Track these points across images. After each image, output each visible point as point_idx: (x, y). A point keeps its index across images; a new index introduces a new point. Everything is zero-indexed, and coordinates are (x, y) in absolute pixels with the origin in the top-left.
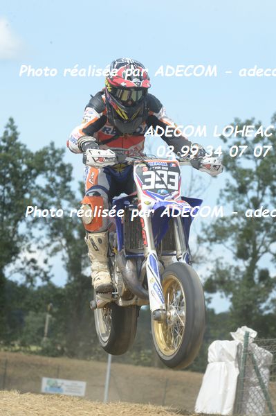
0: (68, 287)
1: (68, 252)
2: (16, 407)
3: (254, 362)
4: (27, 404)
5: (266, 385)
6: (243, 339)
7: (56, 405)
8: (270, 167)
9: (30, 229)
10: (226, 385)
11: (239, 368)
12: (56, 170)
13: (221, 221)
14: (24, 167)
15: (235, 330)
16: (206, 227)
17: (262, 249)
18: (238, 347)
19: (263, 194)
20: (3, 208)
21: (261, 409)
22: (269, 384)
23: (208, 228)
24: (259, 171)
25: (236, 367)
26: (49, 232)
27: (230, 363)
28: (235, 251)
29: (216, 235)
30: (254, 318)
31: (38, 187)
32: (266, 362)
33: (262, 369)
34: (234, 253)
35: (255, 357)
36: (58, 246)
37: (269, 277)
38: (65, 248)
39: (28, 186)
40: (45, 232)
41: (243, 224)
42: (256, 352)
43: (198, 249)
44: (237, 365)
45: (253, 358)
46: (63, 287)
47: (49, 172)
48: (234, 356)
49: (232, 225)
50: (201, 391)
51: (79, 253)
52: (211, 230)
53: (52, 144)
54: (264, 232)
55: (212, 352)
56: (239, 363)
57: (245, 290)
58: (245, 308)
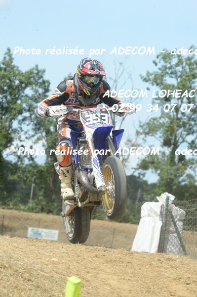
0: (47, 164)
1: (47, 141)
2: (7, 246)
3: (172, 217)
4: (14, 244)
5: (181, 233)
6: (165, 201)
7: (35, 245)
8: (186, 83)
9: (21, 125)
10: (153, 232)
11: (162, 221)
12: (39, 84)
13: (152, 120)
14: (17, 82)
15: (160, 195)
16: (142, 124)
17: (181, 140)
18: (161, 206)
19: (182, 102)
20: (2, 110)
21: (177, 249)
22: (183, 232)
23: (144, 125)
24: (179, 86)
25: (160, 220)
26: (34, 127)
27: (156, 217)
28: (162, 141)
29: (149, 130)
30: (175, 187)
31: (27, 96)
32: (181, 217)
33: (178, 222)
34: (161, 142)
35: (173, 214)
36: (40, 136)
37: (185, 159)
38: (44, 138)
39: (19, 95)
40: (31, 127)
41: (167, 122)
42: (174, 210)
43: (136, 139)
44: (161, 219)
45: (172, 214)
46: (43, 165)
47: (34, 86)
48: (159, 213)
49: (160, 123)
50: (136, 236)
51: (54, 141)
52: (145, 126)
53: (37, 66)
54: (182, 129)
55: (144, 210)
56: (162, 217)
57: (169, 168)
58: (169, 180)
